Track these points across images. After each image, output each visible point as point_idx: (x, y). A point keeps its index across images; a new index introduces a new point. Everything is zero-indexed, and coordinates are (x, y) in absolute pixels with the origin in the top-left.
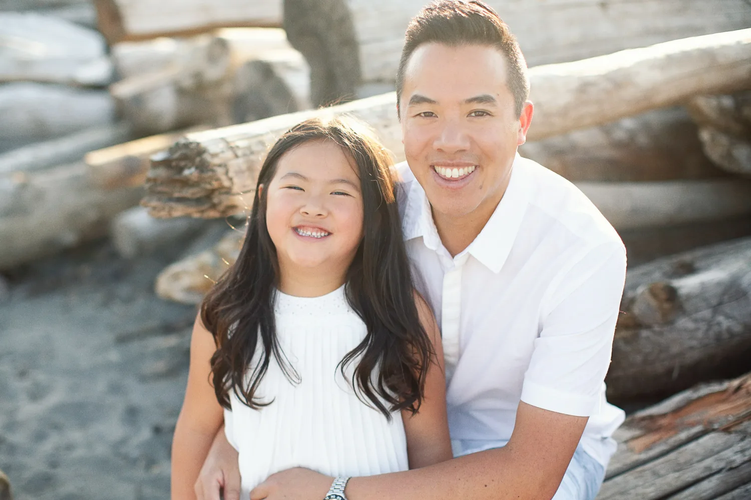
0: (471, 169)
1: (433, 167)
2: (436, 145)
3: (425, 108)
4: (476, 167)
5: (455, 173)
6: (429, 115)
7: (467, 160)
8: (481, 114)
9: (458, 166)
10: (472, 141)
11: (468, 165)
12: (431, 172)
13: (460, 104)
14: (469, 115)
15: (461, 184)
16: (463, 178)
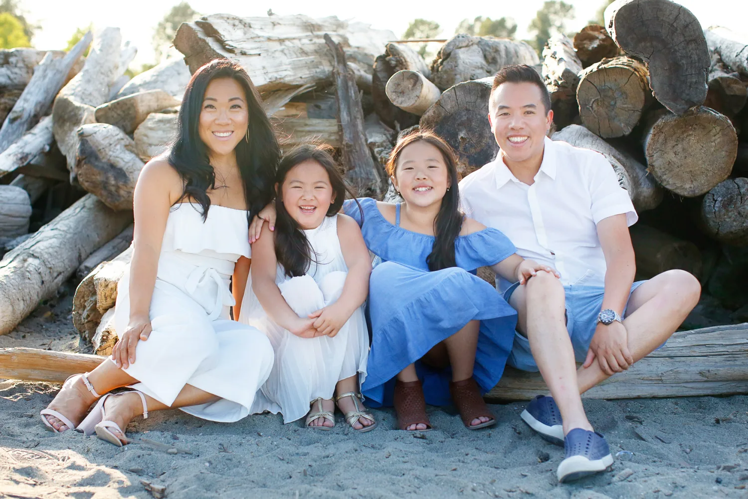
0: (526, 138)
1: (508, 138)
2: (510, 126)
3: (505, 111)
4: (528, 137)
5: (519, 139)
6: (505, 114)
7: (523, 133)
8: (531, 112)
9: (521, 136)
10: (527, 124)
11: (524, 136)
12: (507, 141)
13: (520, 108)
14: (525, 113)
15: (521, 145)
16: (523, 142)
